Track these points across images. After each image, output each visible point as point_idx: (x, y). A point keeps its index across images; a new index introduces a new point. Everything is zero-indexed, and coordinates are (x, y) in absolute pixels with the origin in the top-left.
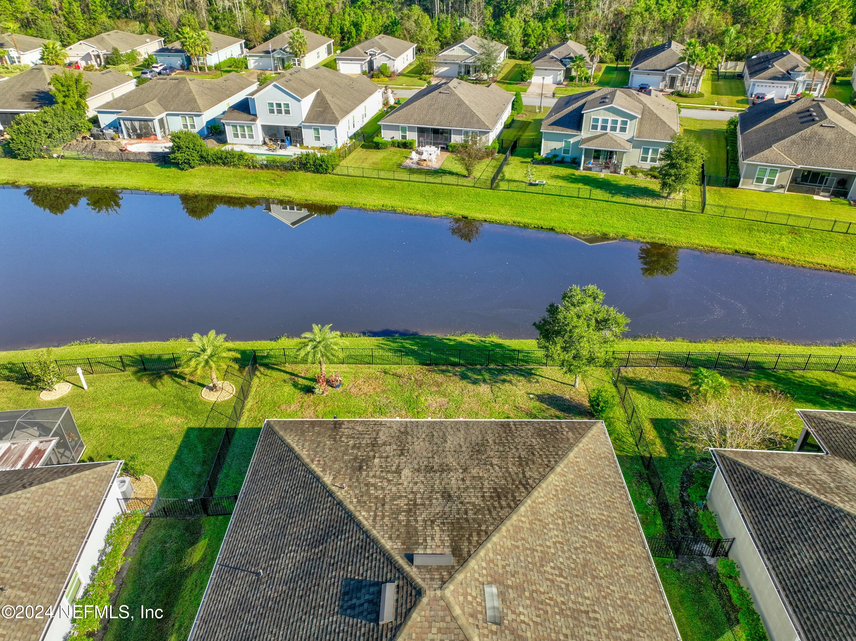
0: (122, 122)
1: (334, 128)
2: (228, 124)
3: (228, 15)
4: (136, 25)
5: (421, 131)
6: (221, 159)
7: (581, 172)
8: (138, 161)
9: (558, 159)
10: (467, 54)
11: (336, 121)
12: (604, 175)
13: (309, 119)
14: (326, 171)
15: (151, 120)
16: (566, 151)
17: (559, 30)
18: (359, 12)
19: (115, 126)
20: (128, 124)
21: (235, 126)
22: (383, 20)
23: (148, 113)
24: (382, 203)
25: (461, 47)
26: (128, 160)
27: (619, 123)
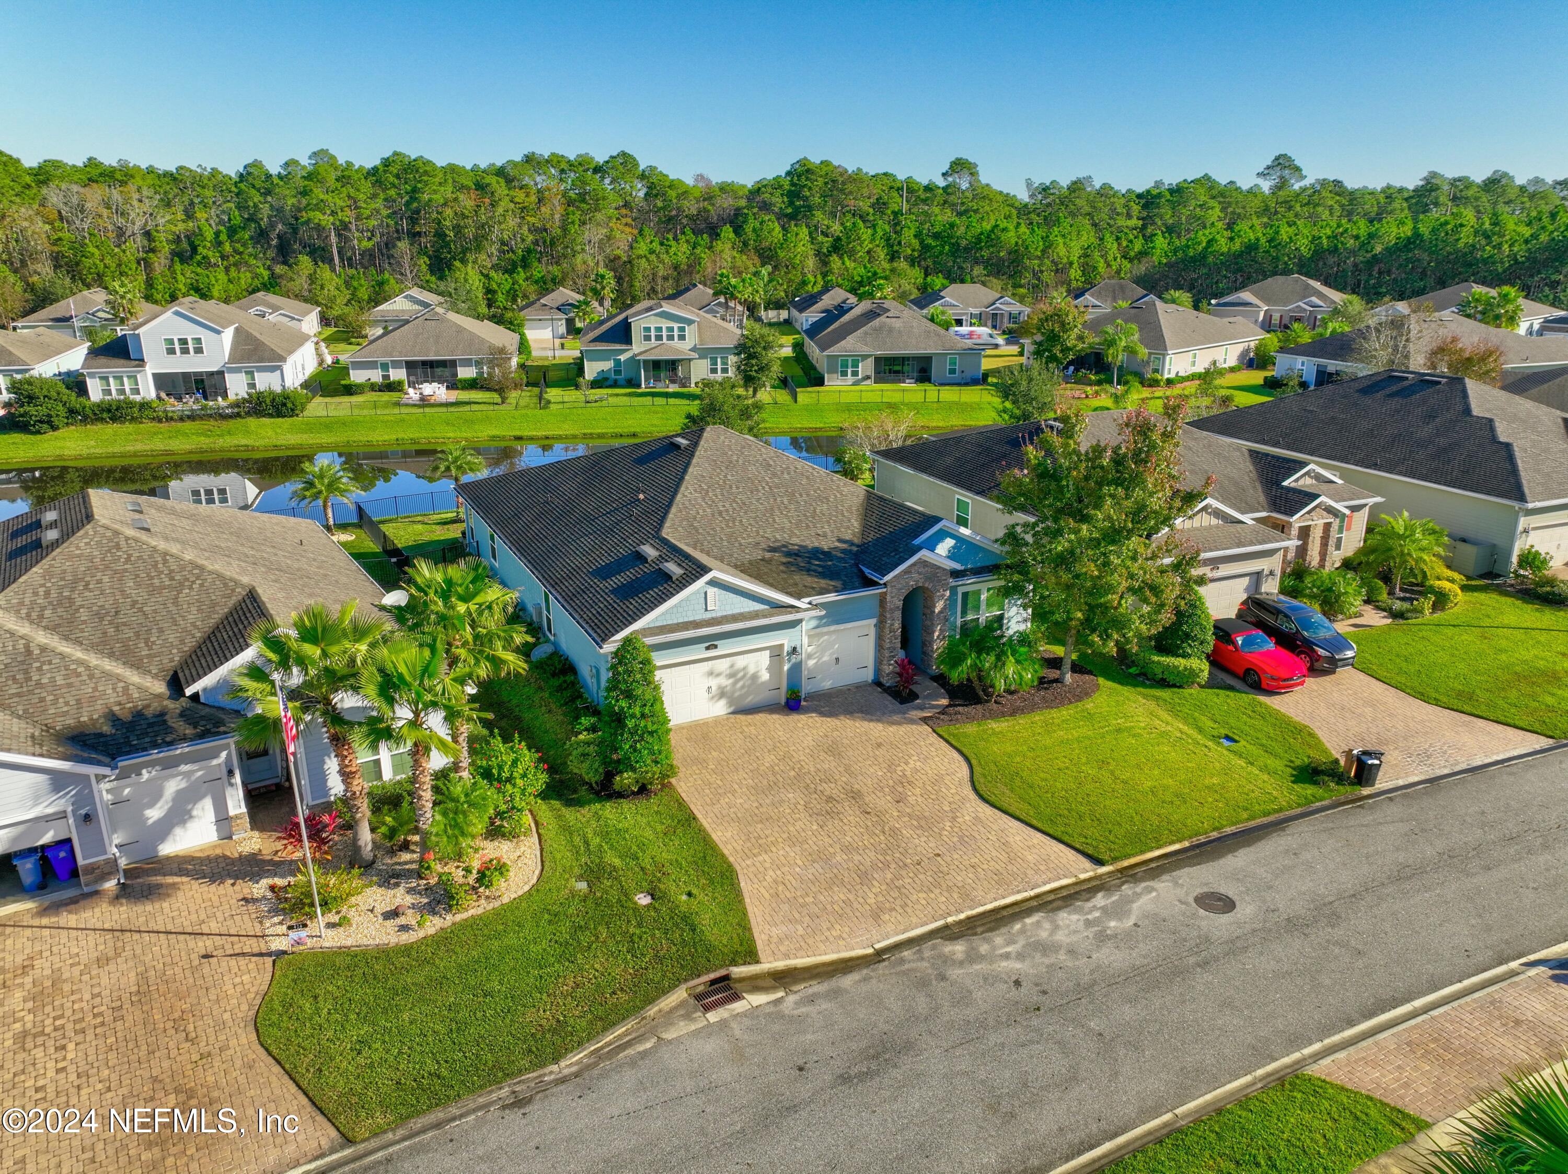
1: (280, 368)
2: (92, 375)
5: (411, 366)
6: (109, 411)
7: (643, 389)
9: (610, 382)
10: (417, 307)
11: (283, 359)
12: (673, 388)
13: (232, 359)
14: (292, 413)
16: (618, 371)
17: (536, 282)
21: (105, 379)
24: (394, 437)
25: (406, 297)
27: (676, 330)
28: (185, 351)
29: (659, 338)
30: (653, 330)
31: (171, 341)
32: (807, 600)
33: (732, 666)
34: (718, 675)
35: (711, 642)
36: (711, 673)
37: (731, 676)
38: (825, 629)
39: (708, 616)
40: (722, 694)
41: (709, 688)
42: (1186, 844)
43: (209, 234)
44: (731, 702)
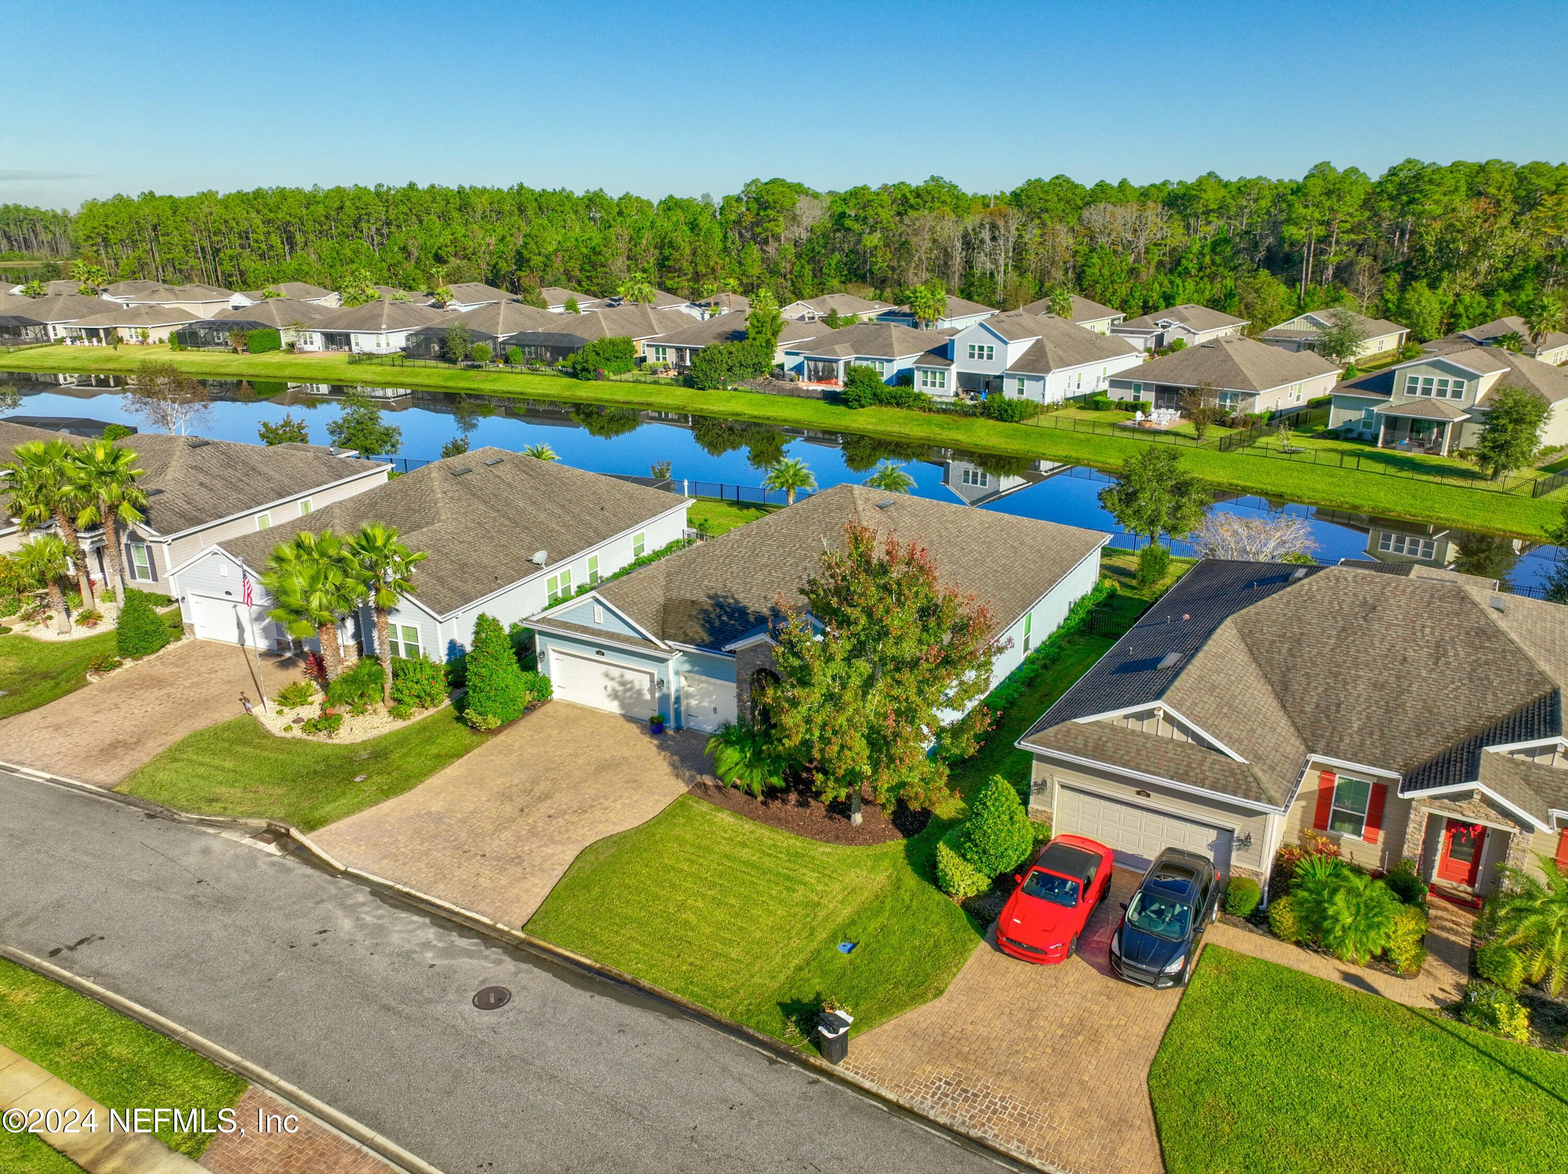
0: (806, 363)
1: (1043, 378)
2: (919, 371)
3: (987, 281)
4: (871, 291)
5: (1164, 391)
6: (895, 398)
7: (1379, 447)
8: (808, 398)
9: (1354, 435)
10: (1312, 329)
11: (1048, 370)
13: (1015, 367)
15: (838, 361)
16: (1367, 425)
18: (1178, 281)
19: (799, 369)
20: (812, 364)
21: (926, 372)
22: (1214, 290)
23: (835, 353)
25: (1305, 318)
26: (799, 396)
27: (1450, 384)
28: (981, 357)
29: (1426, 391)
30: (1420, 381)
31: (973, 347)
32: (670, 643)
33: (622, 676)
34: (613, 679)
35: (601, 649)
36: (607, 675)
38: (697, 676)
39: (597, 627)
40: (615, 696)
41: (606, 687)
42: (598, 965)
43: (1196, 248)
44: (623, 705)
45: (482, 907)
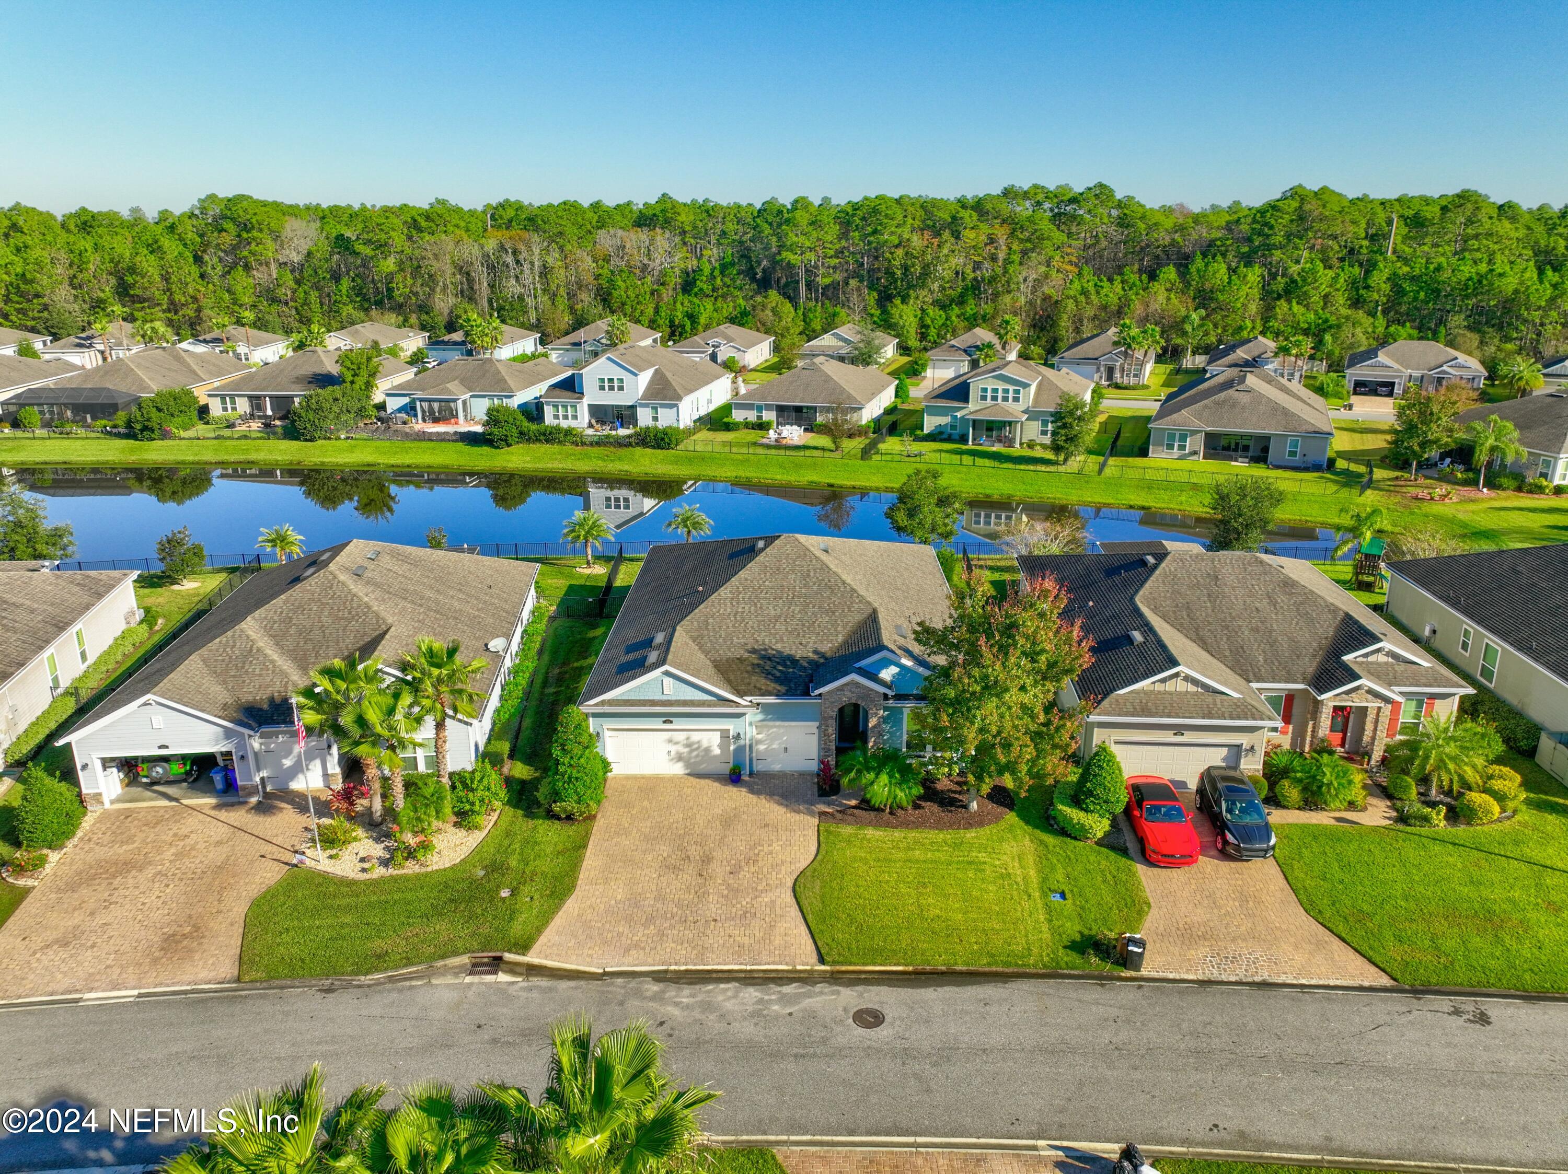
0: (418, 403)
1: (676, 406)
2: (548, 403)
3: (517, 304)
5: (781, 409)
6: (544, 434)
7: (970, 446)
8: (443, 440)
9: (945, 436)
10: (841, 344)
11: (680, 398)
12: (997, 448)
13: (644, 397)
14: (668, 447)
15: (455, 401)
16: (953, 427)
17: (967, 319)
18: (696, 300)
19: (410, 409)
20: (426, 405)
21: (556, 406)
22: (728, 308)
23: (450, 392)
24: (735, 474)
25: (833, 335)
26: (431, 440)
27: (1011, 392)
28: (611, 388)
29: (994, 398)
30: (989, 391)
31: (602, 380)
32: (749, 698)
33: (688, 738)
34: (677, 743)
35: (668, 718)
36: (670, 741)
37: (688, 745)
38: (771, 723)
39: (665, 698)
40: (680, 758)
41: (669, 752)
42: (911, 968)
43: (707, 270)
44: (688, 765)
45: (766, 959)
